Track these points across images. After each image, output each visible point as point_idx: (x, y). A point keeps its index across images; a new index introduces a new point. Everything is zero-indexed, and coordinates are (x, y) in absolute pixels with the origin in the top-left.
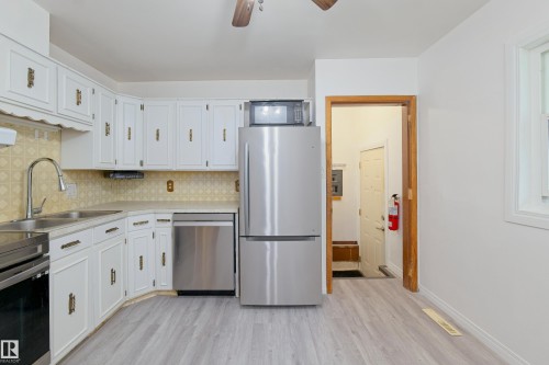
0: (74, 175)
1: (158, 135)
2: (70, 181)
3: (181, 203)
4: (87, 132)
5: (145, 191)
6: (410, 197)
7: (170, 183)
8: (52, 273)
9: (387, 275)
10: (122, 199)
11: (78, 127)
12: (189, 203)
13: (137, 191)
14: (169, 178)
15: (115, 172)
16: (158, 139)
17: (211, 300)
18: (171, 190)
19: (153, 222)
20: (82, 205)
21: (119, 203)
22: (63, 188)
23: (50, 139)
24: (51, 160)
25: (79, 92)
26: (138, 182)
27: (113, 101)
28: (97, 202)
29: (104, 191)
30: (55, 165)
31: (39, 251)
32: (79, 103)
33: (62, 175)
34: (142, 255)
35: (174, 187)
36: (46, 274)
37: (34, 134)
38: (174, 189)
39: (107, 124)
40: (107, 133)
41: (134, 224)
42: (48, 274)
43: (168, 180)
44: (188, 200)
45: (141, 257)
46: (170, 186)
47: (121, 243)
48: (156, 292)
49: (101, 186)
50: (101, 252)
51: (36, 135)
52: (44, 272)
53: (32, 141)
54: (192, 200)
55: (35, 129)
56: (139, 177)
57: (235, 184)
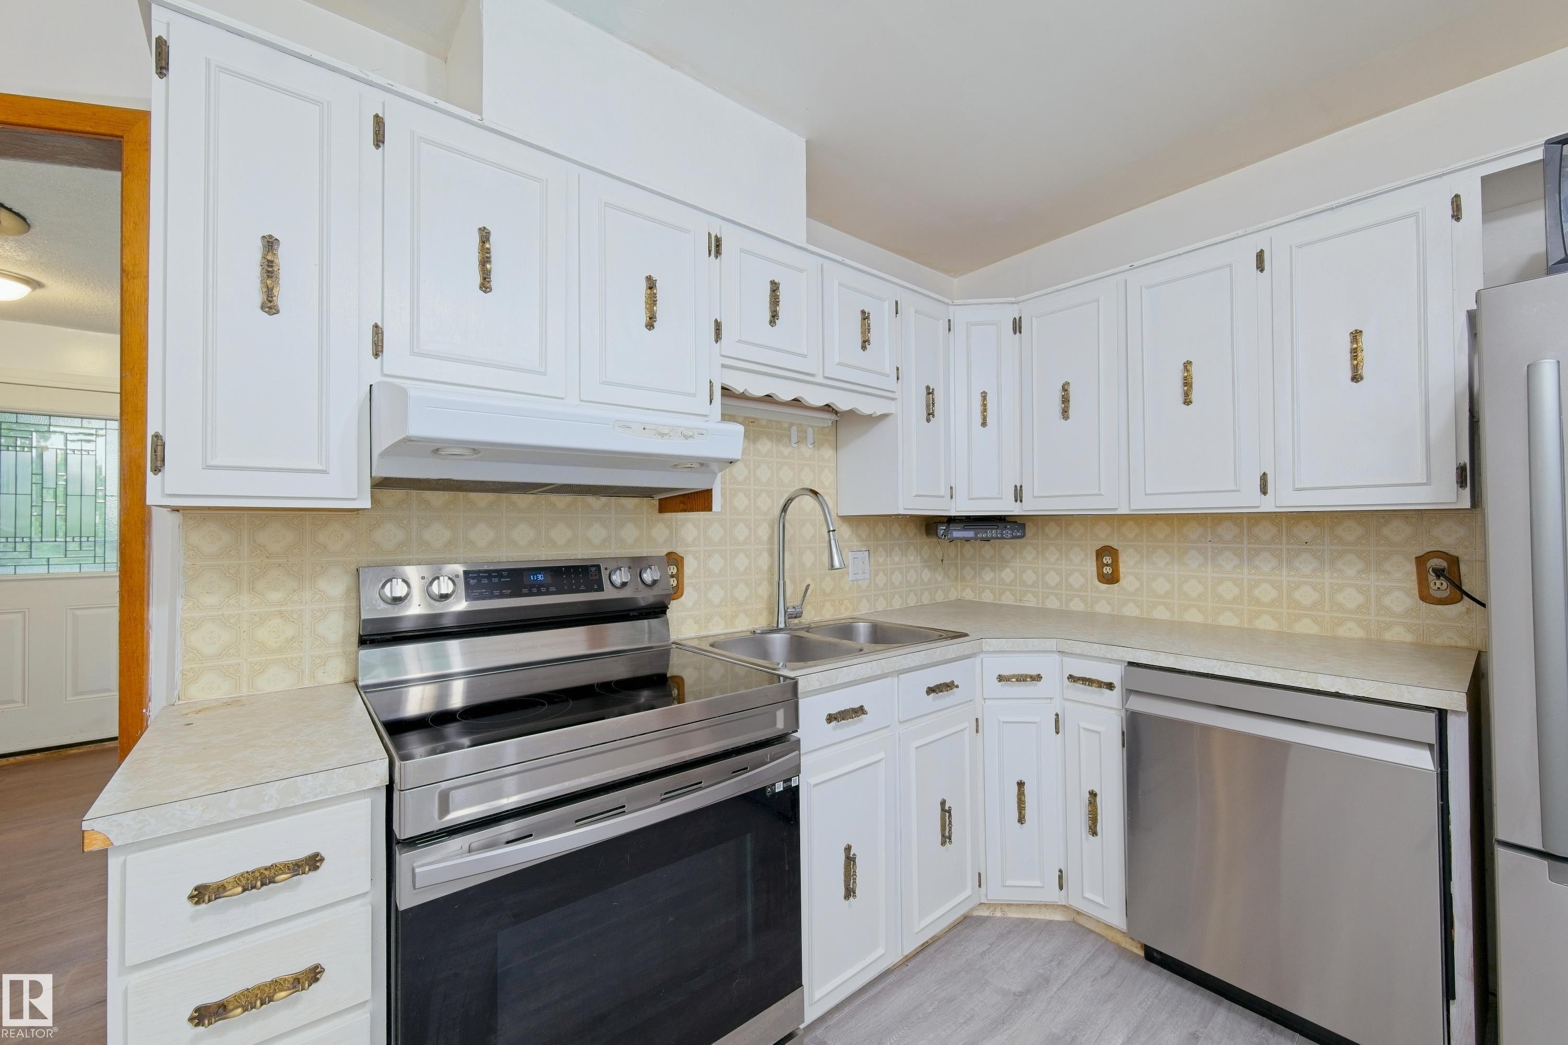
0: (864, 531)
1: (1065, 400)
2: (856, 543)
3: (1146, 624)
4: (884, 416)
5: (1029, 577)
7: (1106, 553)
8: (806, 783)
10: (969, 595)
11: (866, 406)
12: (1178, 629)
13: (1007, 574)
14: (1104, 537)
15: (951, 520)
16: (1065, 414)
18: (1111, 579)
19: (1054, 683)
20: (881, 605)
21: (961, 607)
22: (837, 564)
23: (817, 444)
24: (815, 493)
25: (865, 316)
26: (1008, 548)
27: (943, 325)
29: (926, 570)
30: (822, 504)
31: (780, 725)
32: (865, 343)
33: (834, 531)
34: (1024, 780)
35: (1122, 569)
36: (793, 785)
37: (789, 437)
38: (1121, 575)
39: (930, 392)
40: (929, 414)
41: (1001, 678)
42: (797, 787)
43: (1099, 545)
44: (1176, 619)
45: (1021, 784)
46: (1107, 565)
47: (964, 729)
48: (1065, 908)
49: (919, 558)
50: (917, 748)
51: (794, 438)
52: (790, 780)
53: (786, 451)
54: (1189, 620)
55: (791, 425)
56: (1012, 534)
57: (1412, 568)
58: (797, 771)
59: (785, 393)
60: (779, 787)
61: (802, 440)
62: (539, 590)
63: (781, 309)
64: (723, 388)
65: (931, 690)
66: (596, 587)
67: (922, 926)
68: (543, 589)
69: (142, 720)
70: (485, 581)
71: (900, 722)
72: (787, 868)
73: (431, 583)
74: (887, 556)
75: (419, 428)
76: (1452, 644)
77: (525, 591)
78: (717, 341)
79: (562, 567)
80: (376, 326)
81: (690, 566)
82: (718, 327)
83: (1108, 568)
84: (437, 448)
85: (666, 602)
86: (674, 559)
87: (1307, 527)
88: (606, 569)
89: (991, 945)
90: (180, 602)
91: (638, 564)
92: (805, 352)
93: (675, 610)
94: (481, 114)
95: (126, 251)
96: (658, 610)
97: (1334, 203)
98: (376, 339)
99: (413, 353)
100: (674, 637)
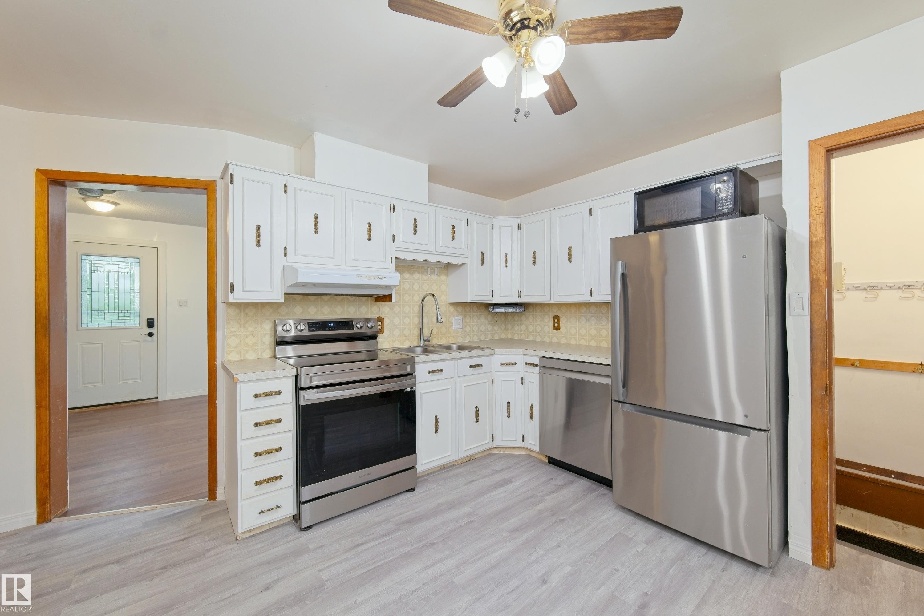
0: (460, 309)
1: (534, 258)
2: (456, 314)
4: (463, 264)
5: (531, 328)
7: (556, 318)
8: (418, 391)
10: (510, 336)
11: (455, 261)
13: (523, 327)
14: (555, 312)
16: (534, 263)
17: (583, 483)
18: (557, 328)
19: (521, 365)
20: (468, 339)
23: (439, 274)
24: (433, 295)
25: (453, 227)
27: (489, 227)
28: (483, 338)
29: (490, 326)
30: (435, 299)
31: (409, 370)
32: (453, 238)
33: (439, 309)
34: (509, 402)
35: (561, 325)
36: (413, 390)
37: (427, 272)
38: (561, 327)
39: (482, 254)
40: (482, 263)
41: (501, 364)
42: (415, 391)
43: (554, 315)
44: (578, 344)
45: (508, 403)
46: (556, 323)
47: (487, 382)
48: (526, 449)
49: (486, 320)
50: (465, 386)
51: (429, 272)
52: (412, 388)
53: (425, 278)
54: (581, 344)
55: (428, 267)
56: (519, 310)
58: (415, 385)
59: (420, 258)
60: (409, 390)
61: (432, 273)
62: (331, 329)
63: (418, 229)
64: (396, 258)
65: (471, 367)
66: (351, 328)
67: (466, 449)
68: (333, 329)
69: (215, 365)
70: (314, 325)
71: (459, 377)
72: (411, 416)
73: (298, 326)
74: (471, 319)
75: (301, 280)
77: (327, 329)
78: (393, 242)
79: (339, 321)
80: (285, 248)
81: (386, 322)
82: (394, 237)
84: (304, 285)
85: (377, 334)
86: (380, 319)
88: (355, 322)
89: (495, 460)
90: (225, 330)
91: (367, 320)
92: (427, 243)
93: (380, 338)
94: (315, 178)
95: (209, 224)
96: (373, 337)
97: (609, 194)
98: (285, 251)
99: (295, 255)
100: (380, 347)
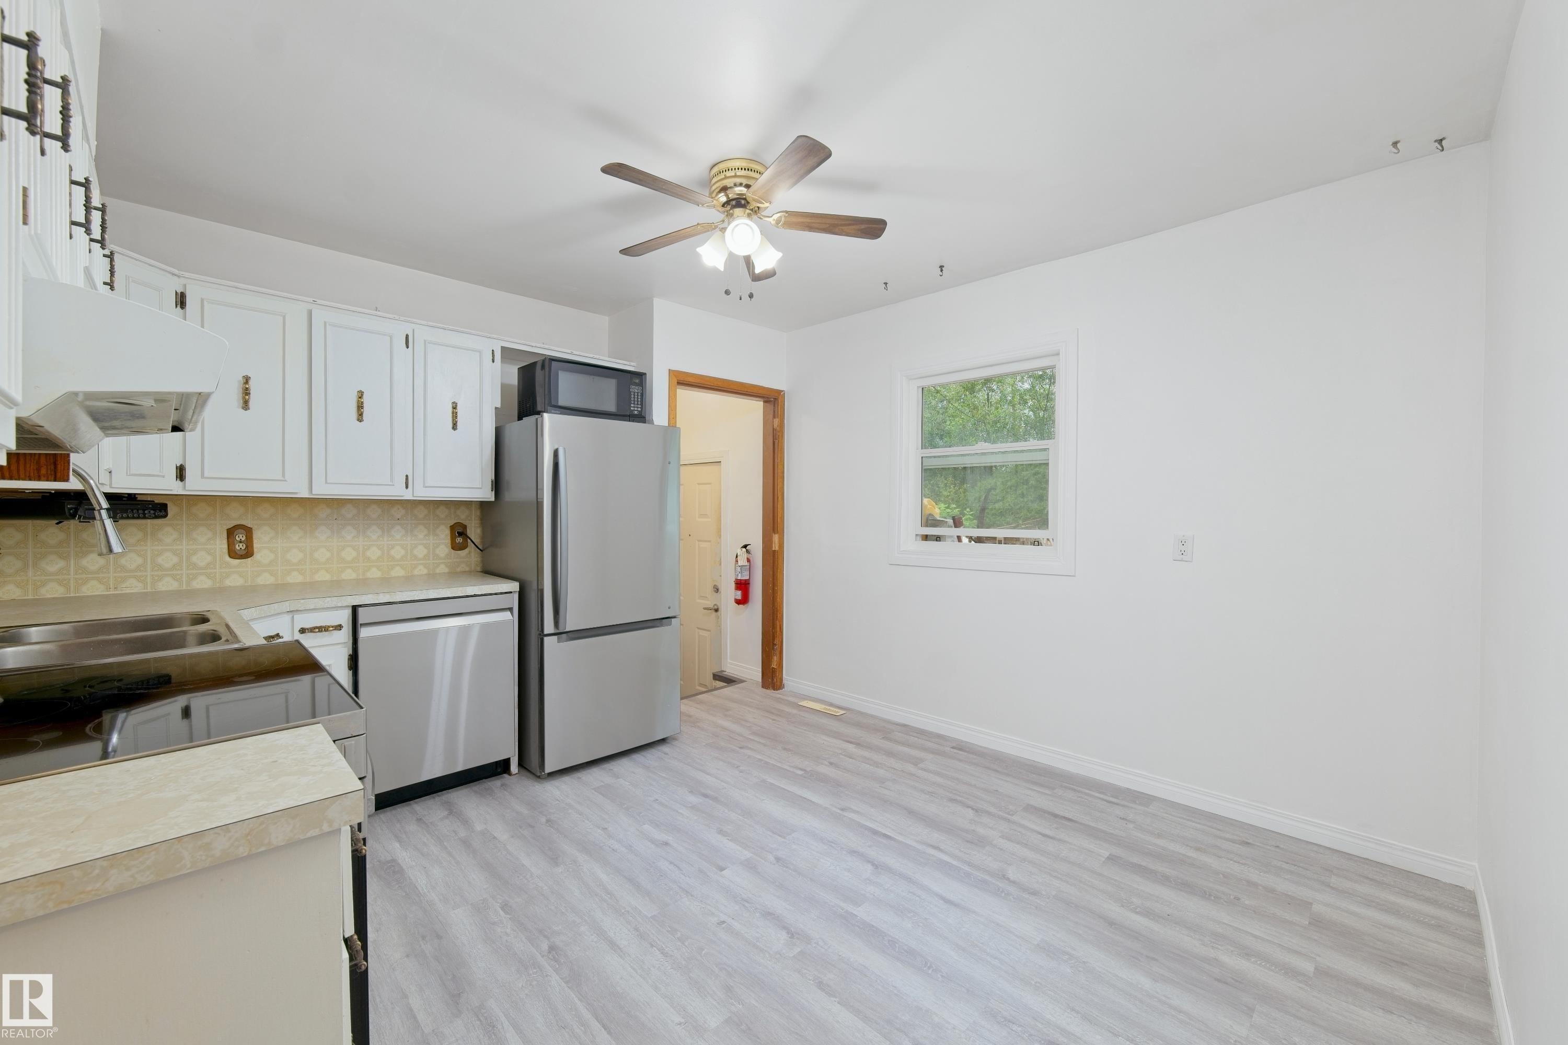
6: (776, 547)
7: (238, 531)
9: (729, 681)
14: (236, 516)
16: (246, 405)
18: (244, 554)
35: (256, 545)
38: (255, 550)
43: (230, 524)
44: (307, 580)
46: (239, 542)
54: (319, 580)
56: (154, 514)
57: (448, 532)
76: (464, 570)
83: (241, 545)
87: (399, 509)
